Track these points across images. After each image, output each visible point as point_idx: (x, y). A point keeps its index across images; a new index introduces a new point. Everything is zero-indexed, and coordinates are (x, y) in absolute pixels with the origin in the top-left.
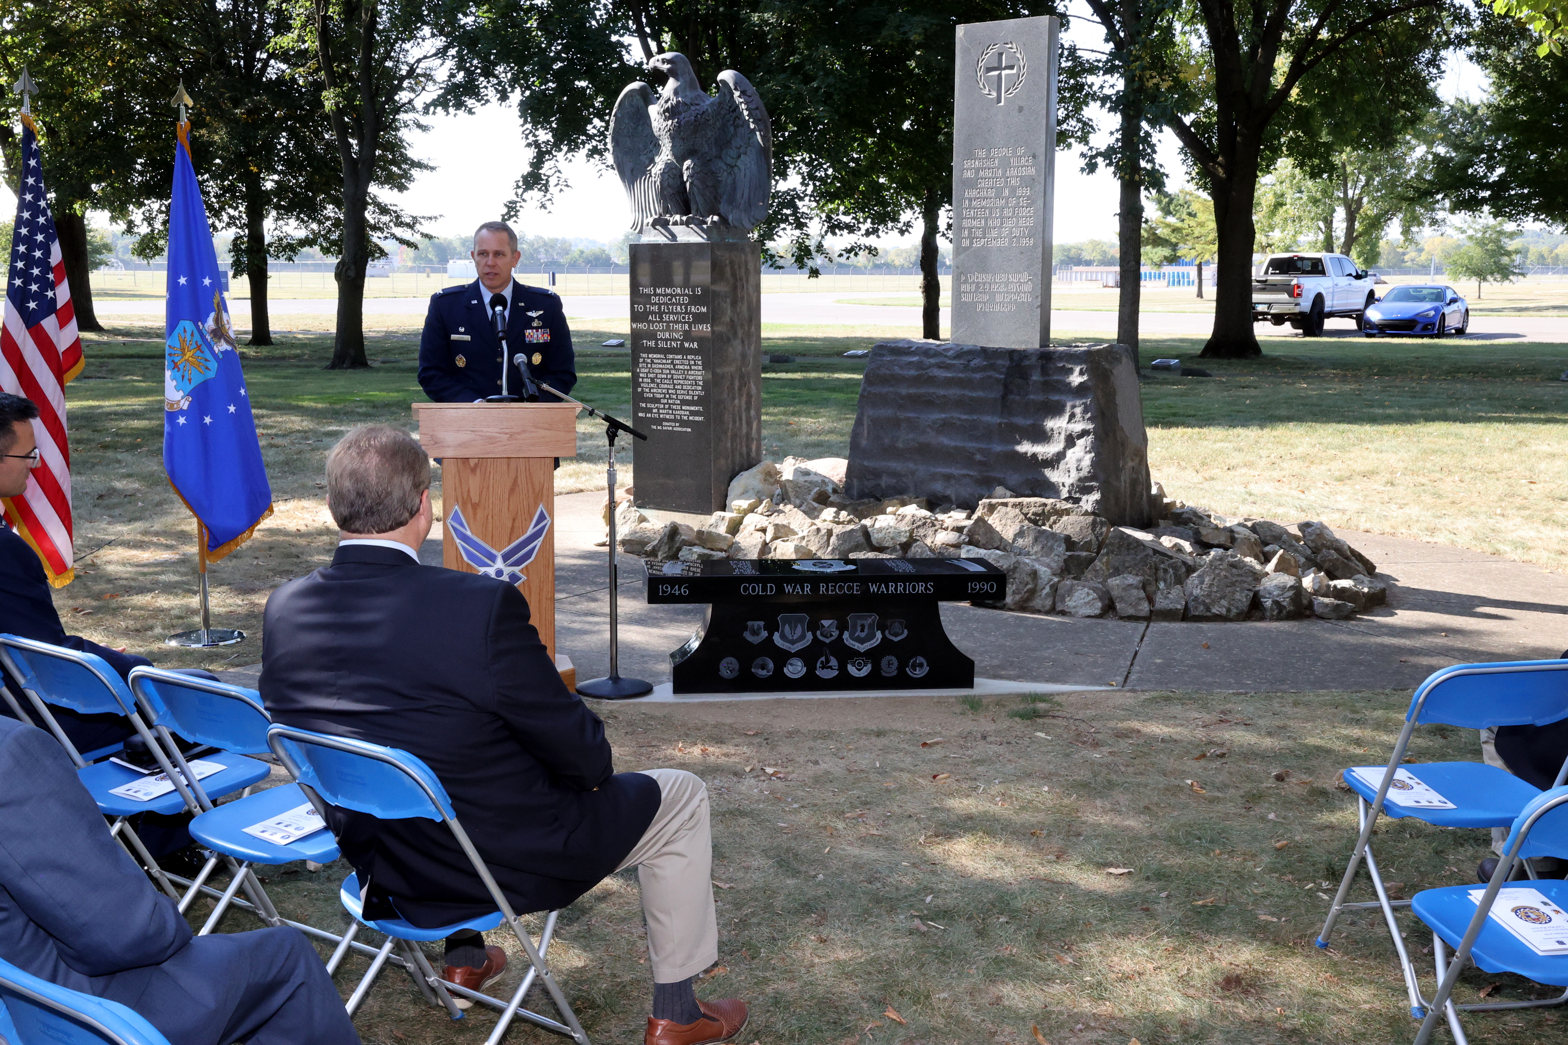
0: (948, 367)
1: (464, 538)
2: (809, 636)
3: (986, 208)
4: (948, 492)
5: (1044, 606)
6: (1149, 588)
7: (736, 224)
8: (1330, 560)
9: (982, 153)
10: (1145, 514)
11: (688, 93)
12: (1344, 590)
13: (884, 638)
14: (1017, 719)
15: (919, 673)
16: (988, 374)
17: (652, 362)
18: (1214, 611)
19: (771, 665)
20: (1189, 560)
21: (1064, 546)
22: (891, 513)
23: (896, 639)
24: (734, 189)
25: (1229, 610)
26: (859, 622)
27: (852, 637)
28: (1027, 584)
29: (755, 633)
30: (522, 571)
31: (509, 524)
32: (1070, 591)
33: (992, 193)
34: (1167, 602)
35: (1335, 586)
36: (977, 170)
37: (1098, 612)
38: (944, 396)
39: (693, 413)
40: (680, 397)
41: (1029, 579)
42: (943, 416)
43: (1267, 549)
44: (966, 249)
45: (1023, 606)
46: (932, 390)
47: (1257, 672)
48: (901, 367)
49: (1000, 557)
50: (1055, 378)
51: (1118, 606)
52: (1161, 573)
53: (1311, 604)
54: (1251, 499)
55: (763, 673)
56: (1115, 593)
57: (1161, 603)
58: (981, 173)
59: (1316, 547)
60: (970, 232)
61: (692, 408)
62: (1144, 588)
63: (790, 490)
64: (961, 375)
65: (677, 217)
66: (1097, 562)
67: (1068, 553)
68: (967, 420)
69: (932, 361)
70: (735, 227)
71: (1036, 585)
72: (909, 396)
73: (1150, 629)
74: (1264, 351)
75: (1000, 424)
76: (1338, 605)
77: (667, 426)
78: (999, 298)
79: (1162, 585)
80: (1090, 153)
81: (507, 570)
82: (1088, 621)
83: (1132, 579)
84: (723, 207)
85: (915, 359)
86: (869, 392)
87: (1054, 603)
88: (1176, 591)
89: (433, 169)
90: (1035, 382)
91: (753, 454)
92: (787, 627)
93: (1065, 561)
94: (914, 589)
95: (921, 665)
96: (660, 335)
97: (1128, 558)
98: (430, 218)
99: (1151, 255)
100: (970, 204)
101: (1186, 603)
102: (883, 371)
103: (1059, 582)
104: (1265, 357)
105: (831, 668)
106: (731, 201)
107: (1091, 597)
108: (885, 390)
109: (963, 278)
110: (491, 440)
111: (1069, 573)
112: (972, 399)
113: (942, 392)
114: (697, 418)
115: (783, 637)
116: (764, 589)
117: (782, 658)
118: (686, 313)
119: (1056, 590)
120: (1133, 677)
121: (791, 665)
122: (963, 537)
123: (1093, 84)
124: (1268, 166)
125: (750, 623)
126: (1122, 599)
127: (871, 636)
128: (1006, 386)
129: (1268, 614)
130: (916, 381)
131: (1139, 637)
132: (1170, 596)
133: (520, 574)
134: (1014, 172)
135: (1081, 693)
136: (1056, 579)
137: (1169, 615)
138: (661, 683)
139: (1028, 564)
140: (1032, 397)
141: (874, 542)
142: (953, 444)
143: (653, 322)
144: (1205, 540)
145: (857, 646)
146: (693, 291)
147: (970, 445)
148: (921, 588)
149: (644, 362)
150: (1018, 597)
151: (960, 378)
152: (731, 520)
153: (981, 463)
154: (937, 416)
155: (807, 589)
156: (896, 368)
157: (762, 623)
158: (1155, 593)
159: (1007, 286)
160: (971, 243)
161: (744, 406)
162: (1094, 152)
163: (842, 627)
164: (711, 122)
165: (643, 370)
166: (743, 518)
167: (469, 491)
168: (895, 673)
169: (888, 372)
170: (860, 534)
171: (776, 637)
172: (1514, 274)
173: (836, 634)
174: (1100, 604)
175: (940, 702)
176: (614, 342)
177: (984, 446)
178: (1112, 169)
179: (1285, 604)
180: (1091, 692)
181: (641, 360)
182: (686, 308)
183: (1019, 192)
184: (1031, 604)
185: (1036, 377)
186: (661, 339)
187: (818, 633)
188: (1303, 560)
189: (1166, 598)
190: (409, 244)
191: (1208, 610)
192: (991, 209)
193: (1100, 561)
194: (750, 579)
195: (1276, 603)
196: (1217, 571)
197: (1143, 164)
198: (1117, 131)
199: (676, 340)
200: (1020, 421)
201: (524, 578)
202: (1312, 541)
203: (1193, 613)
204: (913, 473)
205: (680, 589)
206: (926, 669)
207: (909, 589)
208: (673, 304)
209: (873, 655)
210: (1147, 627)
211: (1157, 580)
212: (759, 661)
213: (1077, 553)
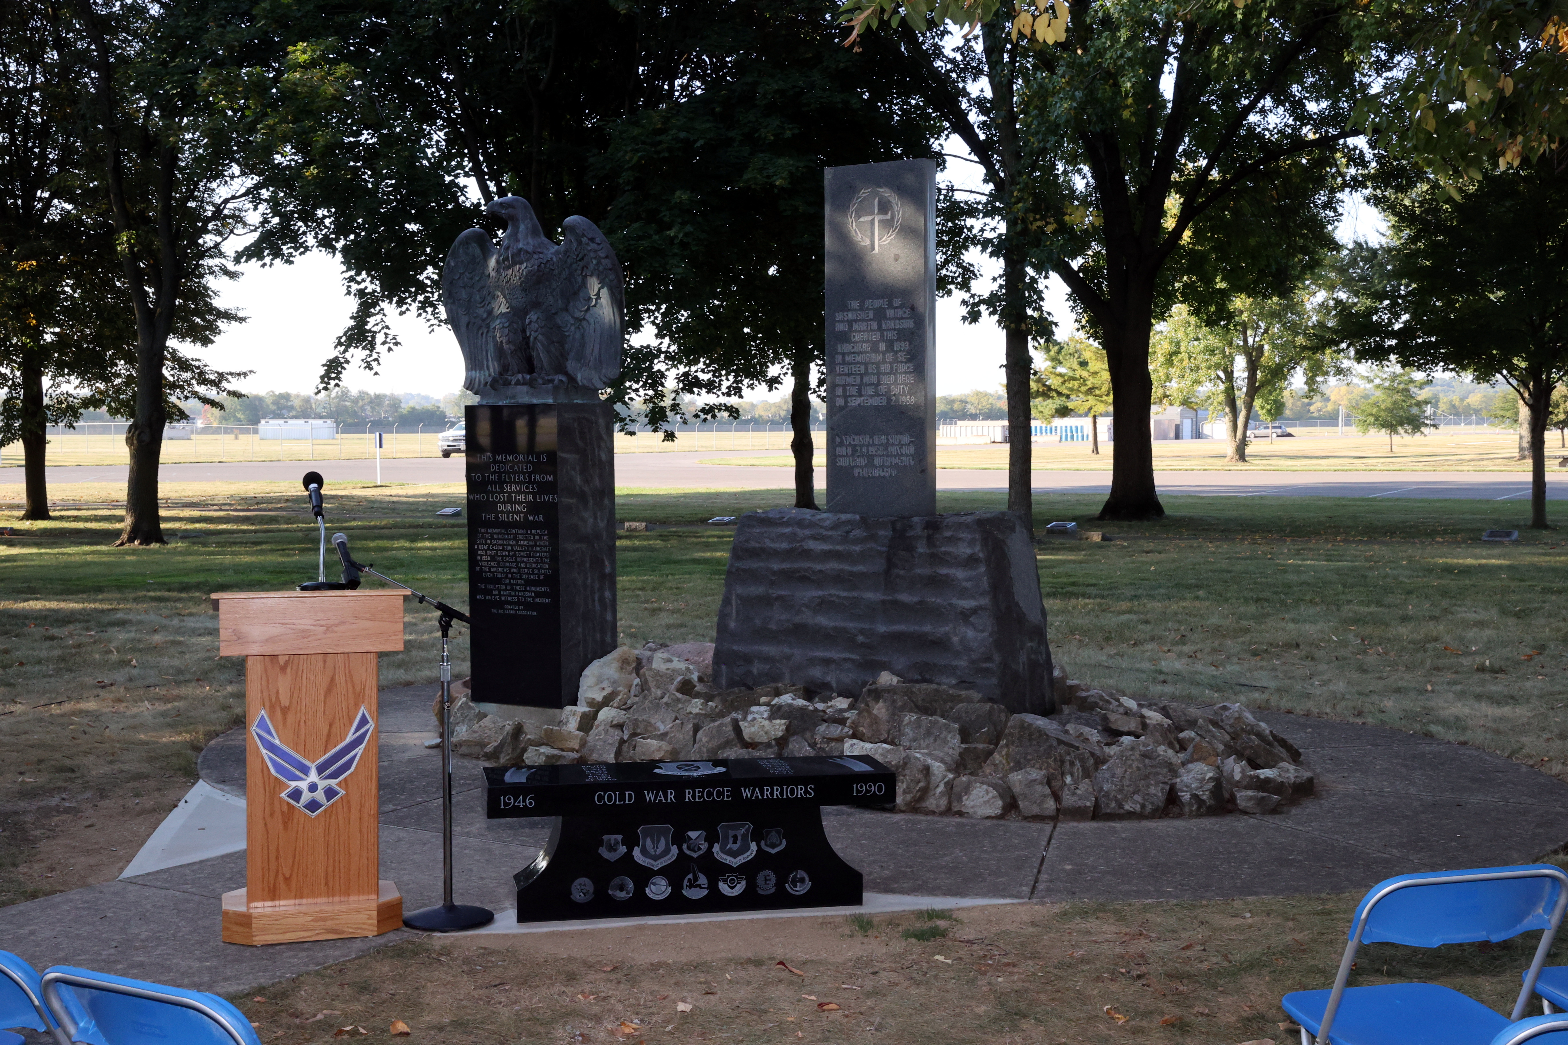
0: (824, 539)
1: (272, 748)
2: (674, 850)
3: (862, 363)
4: (828, 679)
5: (938, 806)
6: (1053, 783)
7: (585, 383)
8: (1251, 747)
9: (855, 304)
10: (1047, 699)
11: (530, 240)
12: (1267, 780)
13: (760, 850)
14: (913, 940)
15: (801, 889)
16: (869, 546)
17: (492, 538)
18: (1127, 807)
19: (631, 886)
20: (1097, 750)
21: (958, 738)
22: (764, 704)
23: (773, 851)
24: (583, 345)
25: (1143, 806)
26: (731, 833)
27: (723, 850)
28: (919, 782)
29: (612, 848)
30: (339, 784)
31: (325, 730)
32: (967, 789)
33: (867, 347)
34: (1075, 798)
35: (1258, 777)
36: (850, 323)
37: (999, 811)
38: (821, 571)
39: (538, 595)
40: (524, 577)
41: (920, 776)
42: (820, 593)
43: (1182, 735)
44: (842, 408)
45: (914, 807)
46: (807, 565)
47: (1178, 878)
48: (772, 540)
49: (888, 751)
50: (943, 549)
51: (1021, 804)
52: (1067, 766)
53: (1233, 799)
54: (1161, 678)
55: (622, 895)
56: (1017, 789)
57: (1068, 800)
58: (856, 326)
59: (1235, 733)
60: (844, 391)
61: (538, 589)
62: (1049, 783)
63: (650, 679)
64: (838, 547)
65: (520, 376)
66: (996, 755)
67: (963, 746)
68: (846, 598)
69: (807, 532)
70: (584, 386)
71: (929, 783)
72: (782, 572)
73: (1057, 829)
74: (1167, 511)
75: (883, 602)
76: (1263, 798)
77: (510, 609)
78: (877, 461)
79: (1068, 779)
80: (972, 301)
81: (322, 784)
82: (988, 823)
83: (1035, 774)
84: (571, 365)
85: (788, 530)
86: (738, 569)
87: (950, 803)
88: (1084, 786)
89: (242, 320)
90: (921, 554)
91: (608, 639)
92: (648, 841)
93: (960, 754)
94: (792, 794)
95: (802, 880)
96: (501, 507)
97: (1030, 750)
98: (239, 374)
99: (1040, 409)
100: (844, 360)
101: (1096, 798)
102: (753, 544)
103: (954, 779)
104: (1168, 517)
105: (699, 886)
106: (580, 357)
107: (991, 795)
108: (755, 564)
109: (838, 440)
110: (304, 634)
111: (965, 768)
112: (851, 573)
113: (818, 567)
114: (543, 600)
115: (644, 852)
116: (622, 798)
117: (643, 876)
118: (530, 482)
119: (952, 787)
120: (1041, 886)
121: (654, 884)
122: (846, 730)
123: (972, 227)
124: (1163, 314)
125: (605, 837)
126: (1025, 796)
127: (745, 848)
128: (889, 560)
129: (1187, 809)
130: (788, 554)
131: (1046, 839)
132: (1078, 792)
133: (337, 788)
134: (891, 324)
135: (983, 908)
136: (951, 776)
137: (1077, 814)
138: (503, 910)
139: (919, 759)
140: (918, 571)
141: (746, 737)
142: (832, 624)
143: (493, 493)
144: (1114, 727)
145: (728, 860)
146: (538, 457)
147: (851, 625)
148: (800, 791)
149: (483, 537)
150: (909, 797)
151: (838, 551)
152: (584, 716)
153: (862, 645)
154: (814, 593)
155: (671, 796)
156: (766, 540)
157: (620, 837)
158: (1062, 788)
159: (886, 449)
160: (846, 402)
161: (597, 586)
162: (977, 300)
163: (712, 839)
164: (556, 272)
165: (481, 547)
166: (597, 712)
167: (278, 692)
168: (773, 890)
169: (757, 545)
170: (730, 728)
171: (637, 853)
172: (1427, 425)
173: (704, 846)
174: (1000, 803)
175: (825, 923)
176: (449, 510)
177: (865, 626)
178: (996, 317)
179: (1204, 797)
180: (994, 906)
181: (480, 536)
182: (530, 477)
183: (897, 346)
184: (924, 805)
185: (922, 548)
186: (502, 512)
187: (685, 847)
188: (1221, 747)
189: (1074, 794)
190: (213, 403)
191: (1121, 806)
192: (866, 364)
193: (1000, 753)
194: (606, 787)
195: (1195, 797)
196: (1129, 762)
197: (1029, 312)
198: (1000, 276)
199: (518, 512)
200: (905, 597)
201: (342, 792)
202: (1231, 726)
203: (1104, 811)
204: (788, 658)
205: (524, 801)
206: (808, 885)
207: (787, 794)
208: (515, 473)
209: (748, 871)
210: (1055, 827)
211: (1063, 774)
212: (617, 881)
213: (973, 746)
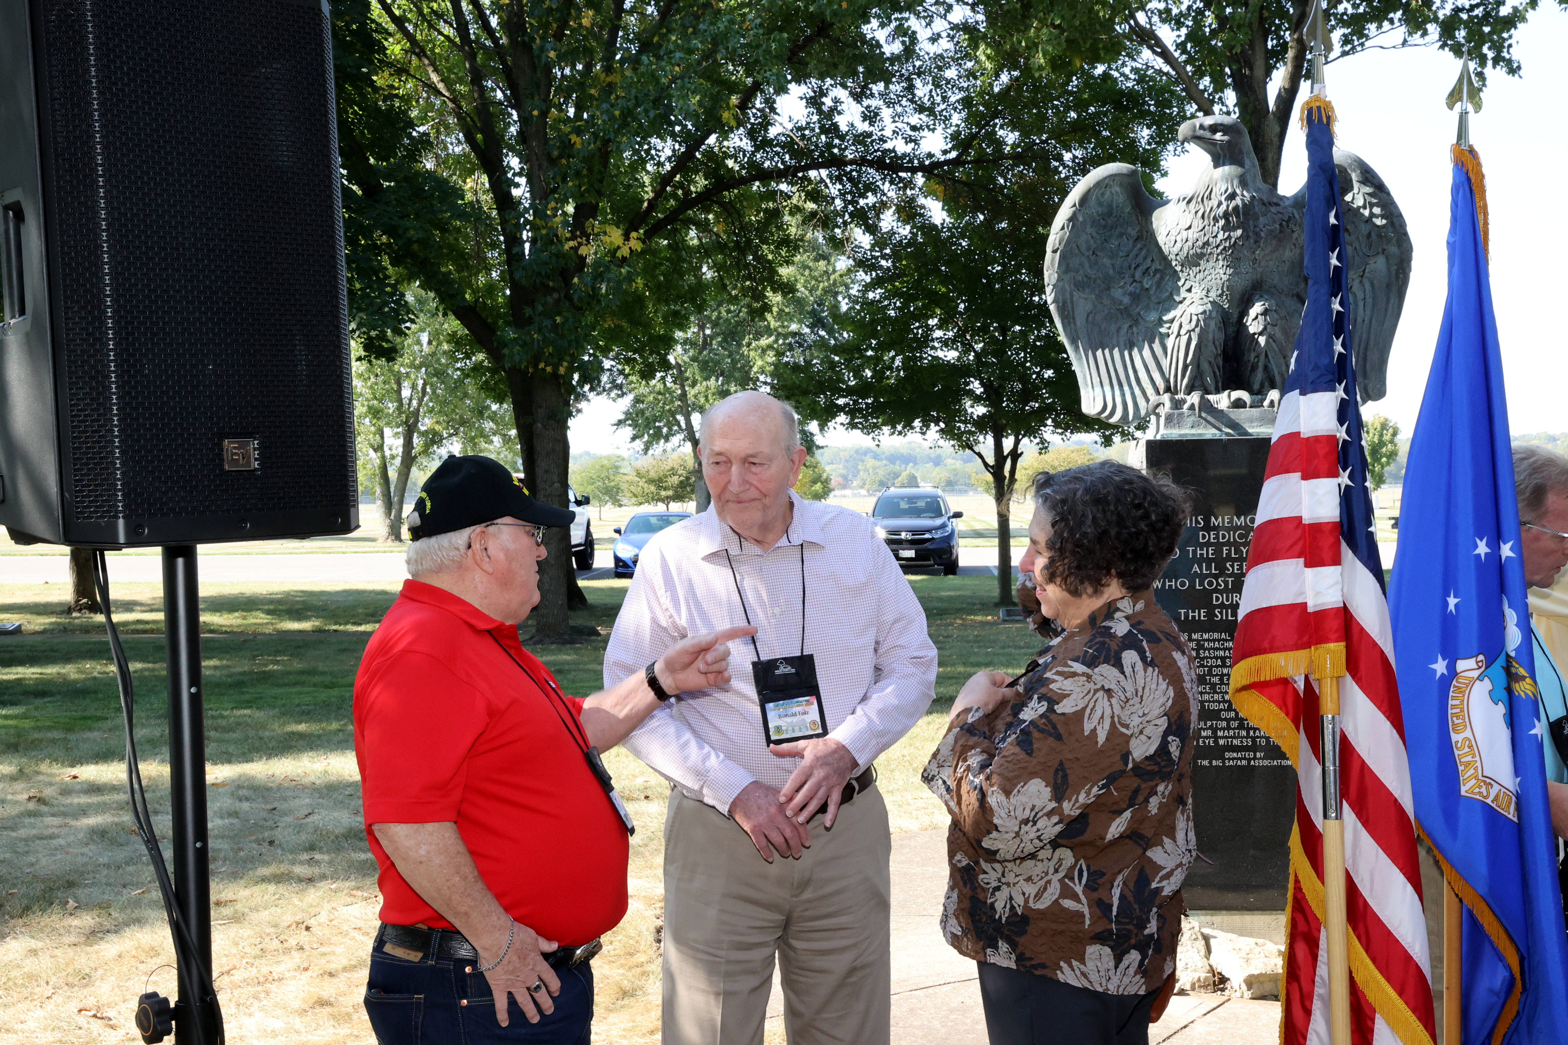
17: (1200, 647)
77: (1236, 760)
96: (1219, 598)
143: (1203, 577)
186: (1222, 606)
